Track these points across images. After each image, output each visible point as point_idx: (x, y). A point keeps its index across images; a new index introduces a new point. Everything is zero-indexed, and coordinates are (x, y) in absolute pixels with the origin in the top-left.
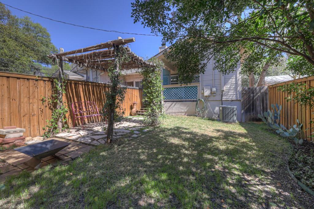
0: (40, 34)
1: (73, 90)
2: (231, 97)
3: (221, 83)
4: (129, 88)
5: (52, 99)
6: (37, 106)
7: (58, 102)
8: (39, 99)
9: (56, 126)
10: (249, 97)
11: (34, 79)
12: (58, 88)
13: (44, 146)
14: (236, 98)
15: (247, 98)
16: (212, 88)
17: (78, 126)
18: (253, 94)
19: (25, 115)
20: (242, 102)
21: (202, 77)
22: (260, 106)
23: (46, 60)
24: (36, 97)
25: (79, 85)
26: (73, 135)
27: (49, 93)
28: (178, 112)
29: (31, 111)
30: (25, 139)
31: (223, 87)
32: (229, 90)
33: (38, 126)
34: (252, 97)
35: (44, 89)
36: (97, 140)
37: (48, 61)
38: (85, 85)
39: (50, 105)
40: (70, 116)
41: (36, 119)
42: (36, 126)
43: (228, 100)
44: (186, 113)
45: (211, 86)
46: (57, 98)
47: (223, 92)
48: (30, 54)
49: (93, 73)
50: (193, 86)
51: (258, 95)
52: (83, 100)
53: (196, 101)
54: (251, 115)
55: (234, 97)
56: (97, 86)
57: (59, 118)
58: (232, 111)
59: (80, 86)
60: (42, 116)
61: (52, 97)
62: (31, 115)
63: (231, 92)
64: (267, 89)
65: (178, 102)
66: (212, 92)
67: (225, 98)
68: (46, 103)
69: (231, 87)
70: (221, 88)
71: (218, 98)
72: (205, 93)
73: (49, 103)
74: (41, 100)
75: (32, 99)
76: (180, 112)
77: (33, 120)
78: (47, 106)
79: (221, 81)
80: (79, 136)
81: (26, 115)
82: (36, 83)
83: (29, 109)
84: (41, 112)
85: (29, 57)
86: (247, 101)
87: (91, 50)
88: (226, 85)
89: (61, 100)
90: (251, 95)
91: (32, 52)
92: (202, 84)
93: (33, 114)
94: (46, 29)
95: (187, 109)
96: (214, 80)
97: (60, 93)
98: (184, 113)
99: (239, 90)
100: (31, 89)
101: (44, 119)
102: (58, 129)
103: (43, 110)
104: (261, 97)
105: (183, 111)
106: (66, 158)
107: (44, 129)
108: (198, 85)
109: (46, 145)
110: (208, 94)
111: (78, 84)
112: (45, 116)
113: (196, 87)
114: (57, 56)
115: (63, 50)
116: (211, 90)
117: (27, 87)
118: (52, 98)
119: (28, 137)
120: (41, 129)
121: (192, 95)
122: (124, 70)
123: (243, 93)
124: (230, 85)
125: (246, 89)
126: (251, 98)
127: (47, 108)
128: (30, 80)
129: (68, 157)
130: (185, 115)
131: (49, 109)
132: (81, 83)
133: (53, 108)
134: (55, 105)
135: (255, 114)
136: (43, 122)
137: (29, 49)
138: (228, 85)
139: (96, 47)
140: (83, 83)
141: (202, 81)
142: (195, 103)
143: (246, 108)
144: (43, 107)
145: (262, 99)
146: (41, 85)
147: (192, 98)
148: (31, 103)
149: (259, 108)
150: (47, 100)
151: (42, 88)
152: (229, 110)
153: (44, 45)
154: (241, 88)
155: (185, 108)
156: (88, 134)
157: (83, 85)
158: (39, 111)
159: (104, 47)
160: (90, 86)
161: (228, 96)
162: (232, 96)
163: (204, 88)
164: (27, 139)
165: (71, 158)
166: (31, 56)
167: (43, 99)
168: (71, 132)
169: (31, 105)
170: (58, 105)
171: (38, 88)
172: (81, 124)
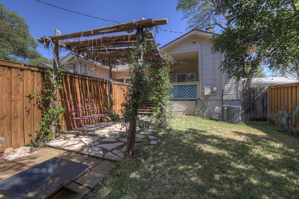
0: (17, 24)
1: (68, 85)
2: (231, 97)
3: (221, 82)
4: (125, 85)
5: (42, 96)
6: (21, 105)
7: (52, 99)
8: (24, 96)
9: (48, 131)
10: (250, 97)
11: (19, 68)
12: (52, 81)
13: (44, 170)
14: (236, 98)
15: (247, 98)
16: (213, 87)
17: (73, 130)
18: (254, 94)
19: (3, 118)
20: (242, 102)
21: (202, 76)
22: (261, 106)
23: (24, 53)
24: (21, 92)
25: (75, 79)
26: (74, 143)
27: (38, 88)
28: (176, 111)
29: (13, 111)
30: (3, 152)
31: (224, 87)
32: (230, 90)
33: (22, 132)
34: (253, 97)
35: (32, 82)
36: (111, 151)
37: (26, 54)
38: (82, 79)
39: (39, 104)
40: (63, 117)
41: (19, 122)
42: (19, 132)
43: (229, 100)
44: (184, 112)
45: (212, 85)
46: (50, 95)
47: (224, 92)
48: (4, 45)
49: (82, 68)
50: (193, 85)
51: (259, 95)
52: (79, 98)
53: (195, 100)
54: (251, 114)
55: (234, 97)
56: (94, 81)
57: (52, 121)
58: (237, 111)
59: (77, 80)
60: (28, 118)
61: (43, 93)
62: (13, 117)
63: (232, 92)
64: (267, 89)
65: (176, 101)
66: (213, 92)
67: (225, 97)
68: (34, 101)
69: (232, 86)
70: (221, 87)
71: (218, 97)
72: (205, 92)
73: (38, 100)
74: (28, 97)
75: (14, 95)
76: (178, 111)
77: (16, 124)
78: (36, 104)
79: (221, 80)
80: (82, 144)
81: (5, 117)
82: (21, 73)
83: (10, 108)
84: (27, 112)
85: (3, 47)
86: (247, 101)
87: (103, 33)
88: (227, 85)
89: (55, 98)
90: (252, 95)
91: (7, 42)
92: (202, 83)
93: (15, 115)
94: (24, 19)
95: (186, 108)
96: (215, 79)
97: (54, 88)
98: (183, 113)
99: (240, 90)
100: (14, 81)
101: (31, 123)
102: (50, 134)
103: (29, 110)
104: (262, 97)
105: (181, 110)
106: (81, 187)
107: (30, 136)
108: (198, 84)
109: (47, 168)
110: (209, 93)
111: (75, 77)
112: (33, 117)
113: (195, 86)
114: (52, 39)
115: (60, 33)
116: (212, 89)
117: (8, 79)
118: (41, 94)
119: (7, 147)
120: (26, 135)
121: (191, 94)
122: (125, 64)
123: (244, 93)
124: (230, 85)
125: (247, 89)
126: (251, 98)
127: (36, 107)
128: (12, 69)
129: (82, 185)
130: (183, 114)
131: (38, 109)
132: (77, 77)
133: (43, 108)
134: (46, 104)
135: (255, 114)
136: (29, 125)
137: (3, 38)
138: (229, 85)
139: (112, 28)
140: (80, 77)
141: (202, 80)
142: (194, 102)
143: (246, 108)
144: (29, 107)
145: (262, 100)
146: (28, 76)
147: (191, 97)
148: (13, 101)
149: (259, 108)
150: (36, 96)
151: (30, 81)
152: (235, 111)
153: (21, 37)
154: (242, 88)
155: (184, 107)
156: (94, 142)
157: (80, 79)
158: (25, 112)
159: (123, 30)
160: (87, 81)
161: (229, 95)
162: (233, 95)
163: (205, 87)
164: (7, 151)
165: (88, 187)
166: (6, 47)
167: (30, 95)
168: (68, 139)
169: (13, 103)
170: (51, 103)
171: (23, 81)
172: (76, 127)
